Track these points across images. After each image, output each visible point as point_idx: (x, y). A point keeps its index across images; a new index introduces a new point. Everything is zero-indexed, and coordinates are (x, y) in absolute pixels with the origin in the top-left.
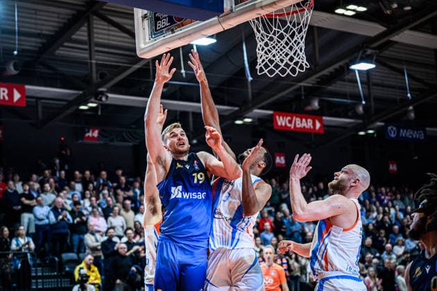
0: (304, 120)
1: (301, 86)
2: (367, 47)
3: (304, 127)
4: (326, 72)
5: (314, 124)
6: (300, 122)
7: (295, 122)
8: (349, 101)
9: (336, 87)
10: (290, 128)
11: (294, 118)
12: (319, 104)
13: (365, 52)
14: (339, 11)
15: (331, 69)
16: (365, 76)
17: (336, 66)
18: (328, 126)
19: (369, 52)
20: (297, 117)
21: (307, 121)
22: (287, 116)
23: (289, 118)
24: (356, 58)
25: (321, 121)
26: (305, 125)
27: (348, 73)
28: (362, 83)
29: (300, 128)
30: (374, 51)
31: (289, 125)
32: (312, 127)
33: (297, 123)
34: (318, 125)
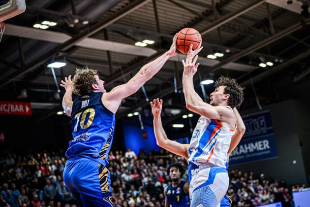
0: (17, 106)
1: (13, 81)
2: (59, 51)
3: (17, 111)
4: (30, 70)
5: (24, 109)
6: (13, 108)
7: (10, 108)
8: (49, 91)
9: (39, 80)
10: (7, 112)
11: (9, 105)
12: (27, 94)
13: (58, 54)
14: (37, 26)
15: (34, 67)
16: (59, 71)
17: (38, 65)
18: (35, 110)
19: (61, 54)
20: (11, 104)
21: (19, 107)
22: (3, 104)
23: (5, 105)
24: (51, 59)
25: (29, 106)
26: (18, 109)
27: (47, 70)
28: (57, 76)
29: (15, 112)
30: (64, 54)
31: (5, 110)
32: (23, 111)
33: (12, 108)
34: (27, 109)
